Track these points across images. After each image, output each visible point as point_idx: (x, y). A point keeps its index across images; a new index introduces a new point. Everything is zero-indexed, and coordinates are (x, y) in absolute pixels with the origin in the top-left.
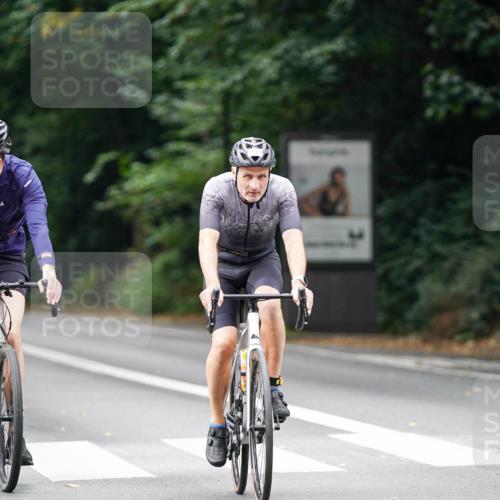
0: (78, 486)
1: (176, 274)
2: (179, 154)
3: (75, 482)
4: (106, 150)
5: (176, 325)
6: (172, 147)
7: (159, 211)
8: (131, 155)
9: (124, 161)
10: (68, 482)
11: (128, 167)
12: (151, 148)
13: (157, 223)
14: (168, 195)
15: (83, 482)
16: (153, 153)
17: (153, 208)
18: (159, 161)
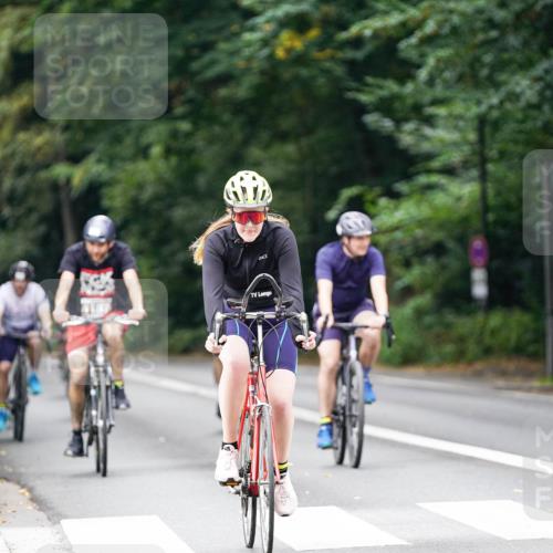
1: (428, 319)
2: (430, 187)
4: (350, 184)
5: (429, 376)
6: (423, 179)
7: (409, 251)
8: (378, 190)
9: (369, 197)
11: (374, 203)
12: (397, 181)
13: (407, 264)
14: (419, 232)
16: (402, 187)
17: (401, 248)
18: (409, 196)
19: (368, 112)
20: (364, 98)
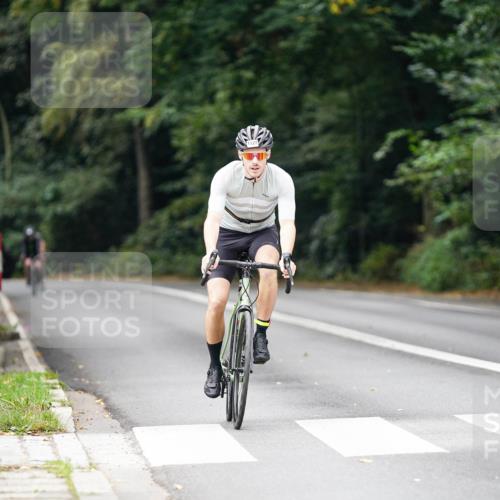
0: (370, 461)
1: (464, 250)
2: (468, 130)
3: (368, 457)
4: (396, 128)
5: (465, 301)
6: (462, 123)
7: (448, 188)
8: (420, 133)
9: (413, 139)
10: (361, 457)
11: (417, 144)
12: (439, 126)
13: (447, 200)
14: (457, 171)
15: (376, 458)
16: (442, 130)
17: (441, 186)
18: (448, 138)
19: (413, 63)
20: (410, 51)
